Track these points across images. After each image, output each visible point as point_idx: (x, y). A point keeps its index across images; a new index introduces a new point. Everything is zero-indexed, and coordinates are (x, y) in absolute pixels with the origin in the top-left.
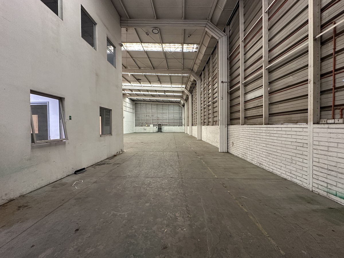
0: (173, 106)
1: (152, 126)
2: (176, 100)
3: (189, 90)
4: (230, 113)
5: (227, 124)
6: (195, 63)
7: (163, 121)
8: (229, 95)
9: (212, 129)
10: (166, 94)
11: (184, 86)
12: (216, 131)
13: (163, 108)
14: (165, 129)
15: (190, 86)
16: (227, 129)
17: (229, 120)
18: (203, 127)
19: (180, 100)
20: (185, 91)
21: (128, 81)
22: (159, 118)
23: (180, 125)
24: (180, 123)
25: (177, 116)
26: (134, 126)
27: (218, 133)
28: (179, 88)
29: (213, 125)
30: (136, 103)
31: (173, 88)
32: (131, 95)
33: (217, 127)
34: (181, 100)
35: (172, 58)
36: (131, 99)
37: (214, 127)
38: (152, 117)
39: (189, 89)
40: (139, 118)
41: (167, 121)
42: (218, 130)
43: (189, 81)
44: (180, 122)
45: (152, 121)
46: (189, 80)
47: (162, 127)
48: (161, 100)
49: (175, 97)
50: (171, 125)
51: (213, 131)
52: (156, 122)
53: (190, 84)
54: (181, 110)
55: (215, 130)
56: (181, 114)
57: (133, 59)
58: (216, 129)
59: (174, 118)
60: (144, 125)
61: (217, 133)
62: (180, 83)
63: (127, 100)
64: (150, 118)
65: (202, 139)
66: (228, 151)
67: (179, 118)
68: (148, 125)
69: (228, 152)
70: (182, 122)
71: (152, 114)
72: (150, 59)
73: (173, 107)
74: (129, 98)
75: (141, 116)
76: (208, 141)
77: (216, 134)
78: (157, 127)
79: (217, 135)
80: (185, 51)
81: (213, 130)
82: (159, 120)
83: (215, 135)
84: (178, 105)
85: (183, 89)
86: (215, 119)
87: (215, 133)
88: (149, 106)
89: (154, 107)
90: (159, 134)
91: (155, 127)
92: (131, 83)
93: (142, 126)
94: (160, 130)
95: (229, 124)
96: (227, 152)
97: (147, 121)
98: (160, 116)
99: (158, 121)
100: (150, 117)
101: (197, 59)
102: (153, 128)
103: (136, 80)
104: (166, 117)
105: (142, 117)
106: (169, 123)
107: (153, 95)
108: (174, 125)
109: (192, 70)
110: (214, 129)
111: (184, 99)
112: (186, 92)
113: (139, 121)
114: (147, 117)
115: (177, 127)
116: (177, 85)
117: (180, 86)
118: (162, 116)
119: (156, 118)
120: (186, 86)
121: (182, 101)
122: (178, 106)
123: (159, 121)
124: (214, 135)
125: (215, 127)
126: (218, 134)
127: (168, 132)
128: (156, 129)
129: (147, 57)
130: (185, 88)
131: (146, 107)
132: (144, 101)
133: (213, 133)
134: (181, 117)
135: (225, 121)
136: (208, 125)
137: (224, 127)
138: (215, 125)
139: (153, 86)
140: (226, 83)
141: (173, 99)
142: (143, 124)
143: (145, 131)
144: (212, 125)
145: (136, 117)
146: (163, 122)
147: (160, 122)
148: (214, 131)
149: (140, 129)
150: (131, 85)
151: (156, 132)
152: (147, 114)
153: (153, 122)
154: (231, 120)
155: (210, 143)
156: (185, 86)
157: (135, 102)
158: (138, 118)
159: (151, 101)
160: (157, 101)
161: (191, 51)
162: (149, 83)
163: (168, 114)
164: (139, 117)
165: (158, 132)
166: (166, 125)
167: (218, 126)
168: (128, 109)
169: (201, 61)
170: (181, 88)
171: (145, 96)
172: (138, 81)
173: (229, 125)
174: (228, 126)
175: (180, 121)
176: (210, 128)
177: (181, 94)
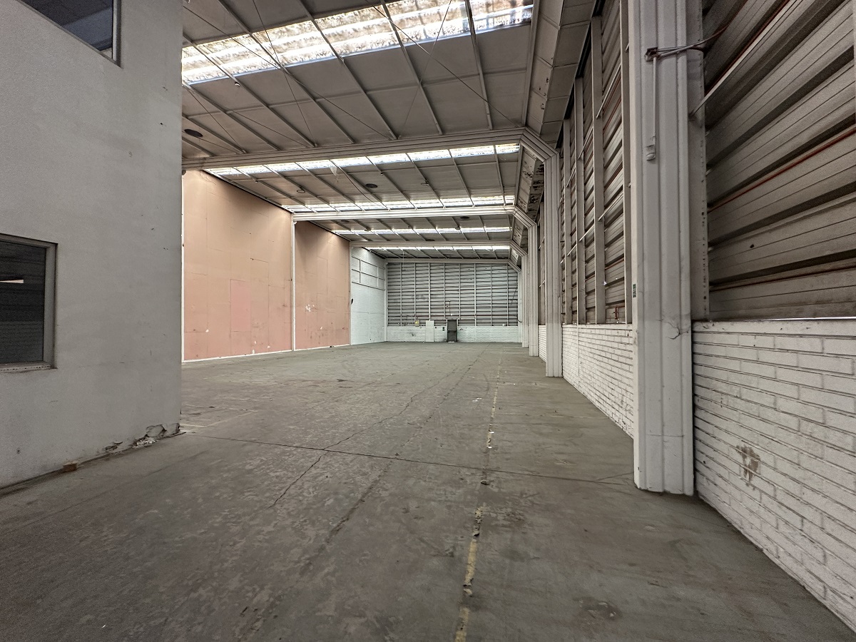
0: (489, 268)
1: (430, 323)
2: (495, 248)
3: (529, 210)
4: (710, 244)
5: (686, 310)
6: (531, 89)
7: (462, 310)
8: (701, 136)
9: (600, 337)
10: (464, 230)
11: (510, 199)
12: (619, 352)
13: (462, 274)
14: (468, 332)
15: (528, 192)
16: (693, 343)
17: (704, 289)
18: (569, 329)
19: (508, 248)
20: (517, 216)
21: (343, 195)
22: (451, 303)
23: (510, 321)
24: (511, 317)
25: (500, 296)
26: (386, 322)
27: (629, 361)
28: (496, 208)
29: (605, 323)
30: (389, 264)
31: (479, 208)
32: (369, 240)
33: (622, 333)
34: (511, 250)
35: (445, 80)
36: (374, 253)
37: (609, 332)
38: (432, 300)
39: (526, 206)
40: (398, 304)
41: (472, 310)
42: (629, 347)
43: (523, 175)
44: (510, 313)
45: (433, 311)
46: (524, 169)
47: (459, 328)
48: (453, 251)
49: (490, 238)
50: (483, 321)
51: (606, 349)
52: (442, 314)
53: (527, 185)
54: (515, 278)
55: (615, 345)
56: (514, 290)
57: (319, 104)
58: (618, 339)
59: (494, 302)
60: (410, 321)
61: (622, 359)
62: (495, 187)
63: (364, 255)
64: (426, 303)
65: (565, 377)
66: (696, 492)
67: (507, 302)
68: (422, 321)
69: (697, 500)
70: (515, 313)
71: (432, 293)
72: (369, 93)
73: (489, 272)
74: (369, 249)
75: (404, 297)
76: (583, 389)
77: (618, 365)
78: (446, 328)
79: (621, 372)
80: (481, 26)
81: (603, 343)
82: (450, 308)
83: (614, 369)
84: (505, 265)
85: (508, 207)
86: (615, 294)
87: (615, 358)
88: (424, 272)
89: (438, 273)
90: (452, 346)
91: (440, 328)
92: (354, 202)
93: (405, 324)
94: (452, 336)
95: (701, 314)
96: (689, 492)
97: (418, 311)
98: (453, 297)
99: (448, 310)
100: (426, 300)
101: (538, 63)
102: (433, 331)
103: (362, 189)
104: (471, 298)
105: (406, 300)
106: (479, 317)
107: (427, 237)
108: (494, 321)
109: (527, 125)
110: (611, 339)
111: (519, 242)
112: (519, 216)
113: (398, 311)
114: (417, 300)
115: (503, 328)
116: (488, 198)
117: (498, 199)
118: (459, 296)
119: (442, 303)
120: (518, 198)
121: (514, 252)
122: (506, 267)
123: (452, 310)
124: (609, 367)
125: (615, 333)
126: (626, 367)
127: (475, 341)
128: (441, 333)
129: (358, 88)
130: (517, 205)
131: (417, 272)
132: (409, 255)
133: (606, 360)
134: (515, 298)
135: (677, 294)
136: (585, 320)
137: (669, 330)
138: (613, 320)
139: (416, 206)
140: (682, 60)
141: (487, 248)
142: (409, 318)
143: (413, 339)
144: (603, 321)
145: (390, 301)
146: (462, 314)
147: (453, 314)
148: (611, 350)
149: (399, 333)
150: (359, 209)
151: (443, 342)
152: (417, 293)
153: (434, 314)
154: (717, 285)
155: (592, 397)
156: (512, 197)
157: (386, 261)
158: (395, 304)
159: (428, 256)
160: (446, 255)
161: (507, 21)
162: (401, 196)
163: (475, 291)
164: (398, 301)
165: (447, 341)
166: (471, 322)
167: (631, 327)
168: (364, 279)
169: (554, 67)
170: (503, 205)
171: (407, 240)
172: (371, 193)
173: (705, 320)
174: (699, 327)
175: (510, 309)
176: (592, 333)
177: (507, 229)
